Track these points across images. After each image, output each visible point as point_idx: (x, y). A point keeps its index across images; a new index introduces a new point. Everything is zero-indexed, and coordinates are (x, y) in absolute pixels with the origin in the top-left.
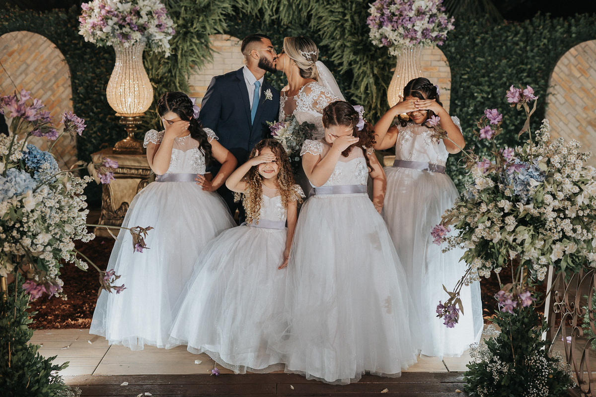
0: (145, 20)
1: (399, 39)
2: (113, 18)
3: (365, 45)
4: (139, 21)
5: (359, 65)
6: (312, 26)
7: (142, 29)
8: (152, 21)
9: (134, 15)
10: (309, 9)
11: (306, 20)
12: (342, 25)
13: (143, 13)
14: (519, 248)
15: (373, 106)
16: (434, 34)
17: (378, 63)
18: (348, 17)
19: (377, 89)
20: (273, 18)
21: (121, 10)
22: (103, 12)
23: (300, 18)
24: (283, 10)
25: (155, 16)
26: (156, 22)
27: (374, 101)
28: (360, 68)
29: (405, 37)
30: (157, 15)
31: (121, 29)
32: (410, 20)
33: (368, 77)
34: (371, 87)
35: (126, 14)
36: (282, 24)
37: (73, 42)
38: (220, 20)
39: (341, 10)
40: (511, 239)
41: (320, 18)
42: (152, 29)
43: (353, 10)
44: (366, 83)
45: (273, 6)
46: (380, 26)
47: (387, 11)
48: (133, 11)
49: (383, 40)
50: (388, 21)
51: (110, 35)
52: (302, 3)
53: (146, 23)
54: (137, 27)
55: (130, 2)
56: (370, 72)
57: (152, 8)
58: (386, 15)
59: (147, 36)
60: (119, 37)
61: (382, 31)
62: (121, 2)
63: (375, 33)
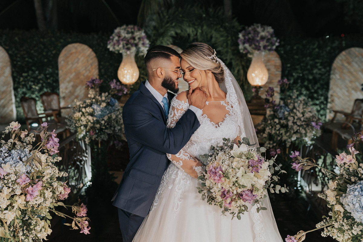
0: (137, 41)
1: (252, 50)
4: (135, 42)
5: (235, 61)
7: (136, 45)
8: (140, 42)
9: (133, 39)
10: (212, 34)
13: (137, 38)
14: (281, 136)
16: (269, 48)
21: (127, 37)
24: (199, 35)
25: (142, 40)
26: (142, 42)
29: (255, 49)
32: (257, 42)
35: (129, 39)
40: (278, 132)
41: (217, 38)
42: (140, 45)
45: (194, 33)
46: (244, 43)
47: (247, 37)
48: (132, 37)
49: (245, 50)
50: (247, 42)
51: (122, 48)
52: (208, 31)
53: (138, 43)
54: (134, 44)
55: (131, 33)
56: (240, 64)
57: (140, 36)
58: (247, 39)
59: (138, 48)
60: (126, 49)
61: (245, 46)
62: (127, 33)
63: (242, 47)
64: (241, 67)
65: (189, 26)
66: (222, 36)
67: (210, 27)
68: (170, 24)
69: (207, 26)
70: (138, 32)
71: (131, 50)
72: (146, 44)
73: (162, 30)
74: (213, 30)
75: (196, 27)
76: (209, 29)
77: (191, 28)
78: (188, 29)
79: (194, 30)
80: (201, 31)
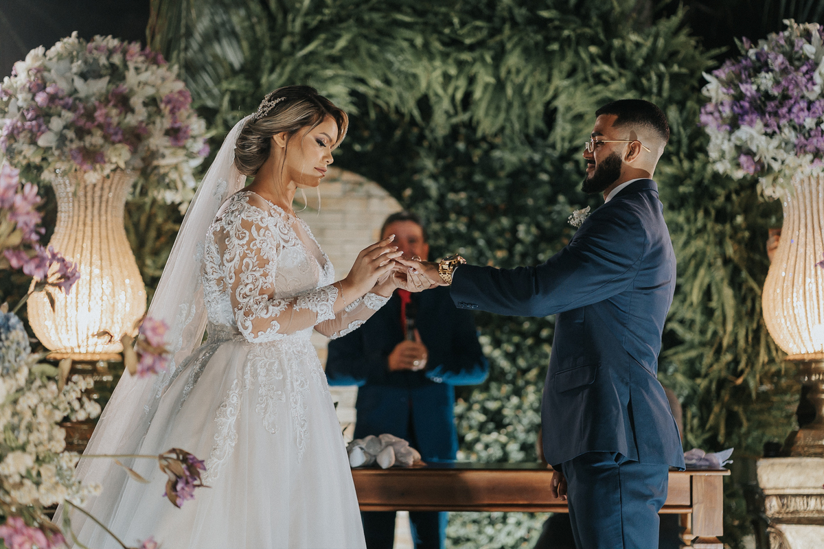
0: (140, 118)
1: (785, 155)
2: (63, 112)
3: (699, 183)
4: (127, 121)
5: (684, 238)
6: (559, 140)
7: (135, 137)
8: (158, 120)
9: (115, 106)
10: (551, 93)
11: (541, 125)
13: (136, 102)
15: (725, 342)
17: (736, 229)
19: (735, 296)
20: (455, 120)
21: (82, 95)
22: (41, 98)
23: (526, 121)
24: (481, 99)
25: (166, 109)
26: (167, 123)
27: (729, 327)
28: (686, 244)
29: (800, 149)
30: (169, 107)
31: (80, 138)
32: (809, 109)
33: (710, 265)
34: (720, 292)
35: (97, 103)
36: (479, 136)
41: (579, 117)
42: (157, 141)
43: (665, 94)
44: (707, 281)
45: (456, 89)
46: (734, 124)
47: (748, 89)
48: (112, 95)
49: (743, 159)
50: (752, 113)
51: (53, 155)
52: (530, 81)
53: (144, 125)
54: (120, 133)
55: (105, 76)
56: (714, 253)
57: (158, 91)
58: (747, 99)
59: (143, 154)
60: (74, 158)
61: (739, 139)
62: (84, 76)
63: (722, 143)
64: (720, 273)
65: (426, 52)
67: (540, 55)
68: (320, 45)
69: (527, 53)
70: (143, 69)
71: (106, 159)
72: (194, 137)
73: (281, 75)
74: (561, 72)
75: (466, 56)
76: (534, 70)
77: (438, 63)
78: (419, 71)
79: (453, 71)
80: (491, 80)
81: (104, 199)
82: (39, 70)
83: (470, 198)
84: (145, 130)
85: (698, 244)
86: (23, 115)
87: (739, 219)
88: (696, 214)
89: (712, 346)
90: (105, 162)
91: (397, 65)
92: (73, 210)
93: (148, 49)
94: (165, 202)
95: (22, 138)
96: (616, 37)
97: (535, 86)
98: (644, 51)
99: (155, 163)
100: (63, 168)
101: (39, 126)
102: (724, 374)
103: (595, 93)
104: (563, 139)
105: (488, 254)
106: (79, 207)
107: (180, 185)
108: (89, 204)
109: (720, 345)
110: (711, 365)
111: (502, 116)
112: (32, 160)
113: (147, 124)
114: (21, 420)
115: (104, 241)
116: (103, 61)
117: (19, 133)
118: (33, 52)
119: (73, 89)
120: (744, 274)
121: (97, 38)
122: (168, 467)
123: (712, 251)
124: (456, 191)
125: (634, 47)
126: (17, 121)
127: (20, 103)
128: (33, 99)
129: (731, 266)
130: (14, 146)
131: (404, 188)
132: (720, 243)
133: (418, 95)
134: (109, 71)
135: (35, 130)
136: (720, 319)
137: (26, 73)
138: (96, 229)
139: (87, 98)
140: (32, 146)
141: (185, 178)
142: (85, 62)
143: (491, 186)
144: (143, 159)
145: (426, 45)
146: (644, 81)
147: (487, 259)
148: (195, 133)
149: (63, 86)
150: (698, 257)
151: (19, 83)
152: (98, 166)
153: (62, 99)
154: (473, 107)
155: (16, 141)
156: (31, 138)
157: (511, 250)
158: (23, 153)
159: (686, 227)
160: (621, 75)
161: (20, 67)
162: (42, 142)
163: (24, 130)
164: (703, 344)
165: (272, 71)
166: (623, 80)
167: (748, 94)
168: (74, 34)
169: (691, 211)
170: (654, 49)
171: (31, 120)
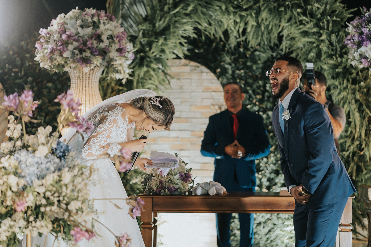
0: (106, 44)
2: (74, 42)
3: (345, 67)
4: (100, 46)
5: (338, 91)
6: (284, 48)
7: (104, 53)
8: (113, 45)
9: (95, 39)
10: (280, 29)
11: (277, 42)
12: (318, 46)
13: (104, 37)
15: (356, 137)
17: (360, 87)
18: (324, 37)
19: (360, 116)
20: (239, 40)
21: (81, 35)
22: (64, 37)
23: (270, 40)
24: (250, 32)
25: (116, 40)
26: (117, 46)
27: (358, 130)
28: (339, 93)
30: (118, 39)
31: (81, 53)
33: (349, 103)
34: (353, 115)
35: (88, 39)
36: (250, 46)
37: (14, 70)
38: (181, 43)
39: (315, 30)
41: (293, 39)
42: (113, 54)
43: (330, 29)
44: (348, 110)
45: (240, 27)
47: (365, 30)
48: (94, 35)
49: (363, 60)
50: (367, 41)
51: (69, 60)
52: (271, 23)
53: (107, 47)
54: (98, 51)
55: (90, 26)
56: (351, 98)
57: (113, 32)
58: (364, 34)
59: (107, 60)
60: (78, 62)
61: (361, 51)
62: (82, 27)
63: (354, 53)
64: (354, 106)
65: (227, 11)
66: (305, 34)
67: (276, 12)
68: (181, 9)
69: (270, 11)
70: (107, 23)
71: (92, 62)
72: (128, 52)
73: (164, 22)
74: (285, 20)
75: (243, 13)
76: (273, 19)
77: (232, 17)
78: (224, 20)
79: (238, 20)
80: (255, 24)
81: (91, 78)
82: (63, 24)
83: (245, 73)
84: (108, 49)
85: (344, 94)
86: (56, 43)
87: (362, 84)
88: (343, 81)
89: (350, 138)
90: (91, 64)
91: (214, 17)
92: (78, 83)
93: (108, 14)
94: (116, 79)
95: (57, 53)
96: (309, 5)
97: (274, 25)
98: (321, 10)
99: (112, 63)
100: (74, 66)
101: (63, 48)
102: (355, 150)
103: (300, 29)
104: (286, 48)
105: (254, 97)
106: (80, 82)
107: (122, 72)
108: (84, 81)
109: (354, 137)
110: (350, 146)
111: (260, 38)
112: (60, 62)
113: (109, 47)
114: (76, 188)
115: (91, 96)
116: (90, 20)
117: (55, 51)
118: (59, 16)
119: (77, 32)
120: (364, 107)
121: (87, 9)
122: (129, 203)
123: (350, 97)
124: (239, 70)
125: (317, 9)
126: (54, 46)
127: (55, 39)
128: (61, 37)
129: (358, 103)
130: (53, 57)
131: (217, 68)
132: (354, 93)
133: (223, 30)
134: (92, 24)
135: (62, 50)
136: (354, 126)
137: (57, 25)
138: (87, 91)
139: (83, 36)
140: (61, 57)
141: (124, 69)
142: (83, 21)
143: (254, 67)
144: (107, 62)
145: (227, 9)
146: (321, 24)
147: (253, 99)
148: (129, 50)
149: (73, 31)
150: (344, 99)
151: (54, 29)
152: (88, 65)
153: (73, 37)
154: (247, 34)
155: (53, 54)
156: (60, 53)
157: (263, 95)
158: (57, 60)
159: (339, 87)
160: (311, 21)
161: (54, 22)
162: (65, 55)
163: (57, 50)
164: (346, 137)
165: (160, 20)
166: (312, 23)
167: (365, 32)
168: (77, 8)
169: (341, 80)
170: (325, 9)
171: (60, 46)
